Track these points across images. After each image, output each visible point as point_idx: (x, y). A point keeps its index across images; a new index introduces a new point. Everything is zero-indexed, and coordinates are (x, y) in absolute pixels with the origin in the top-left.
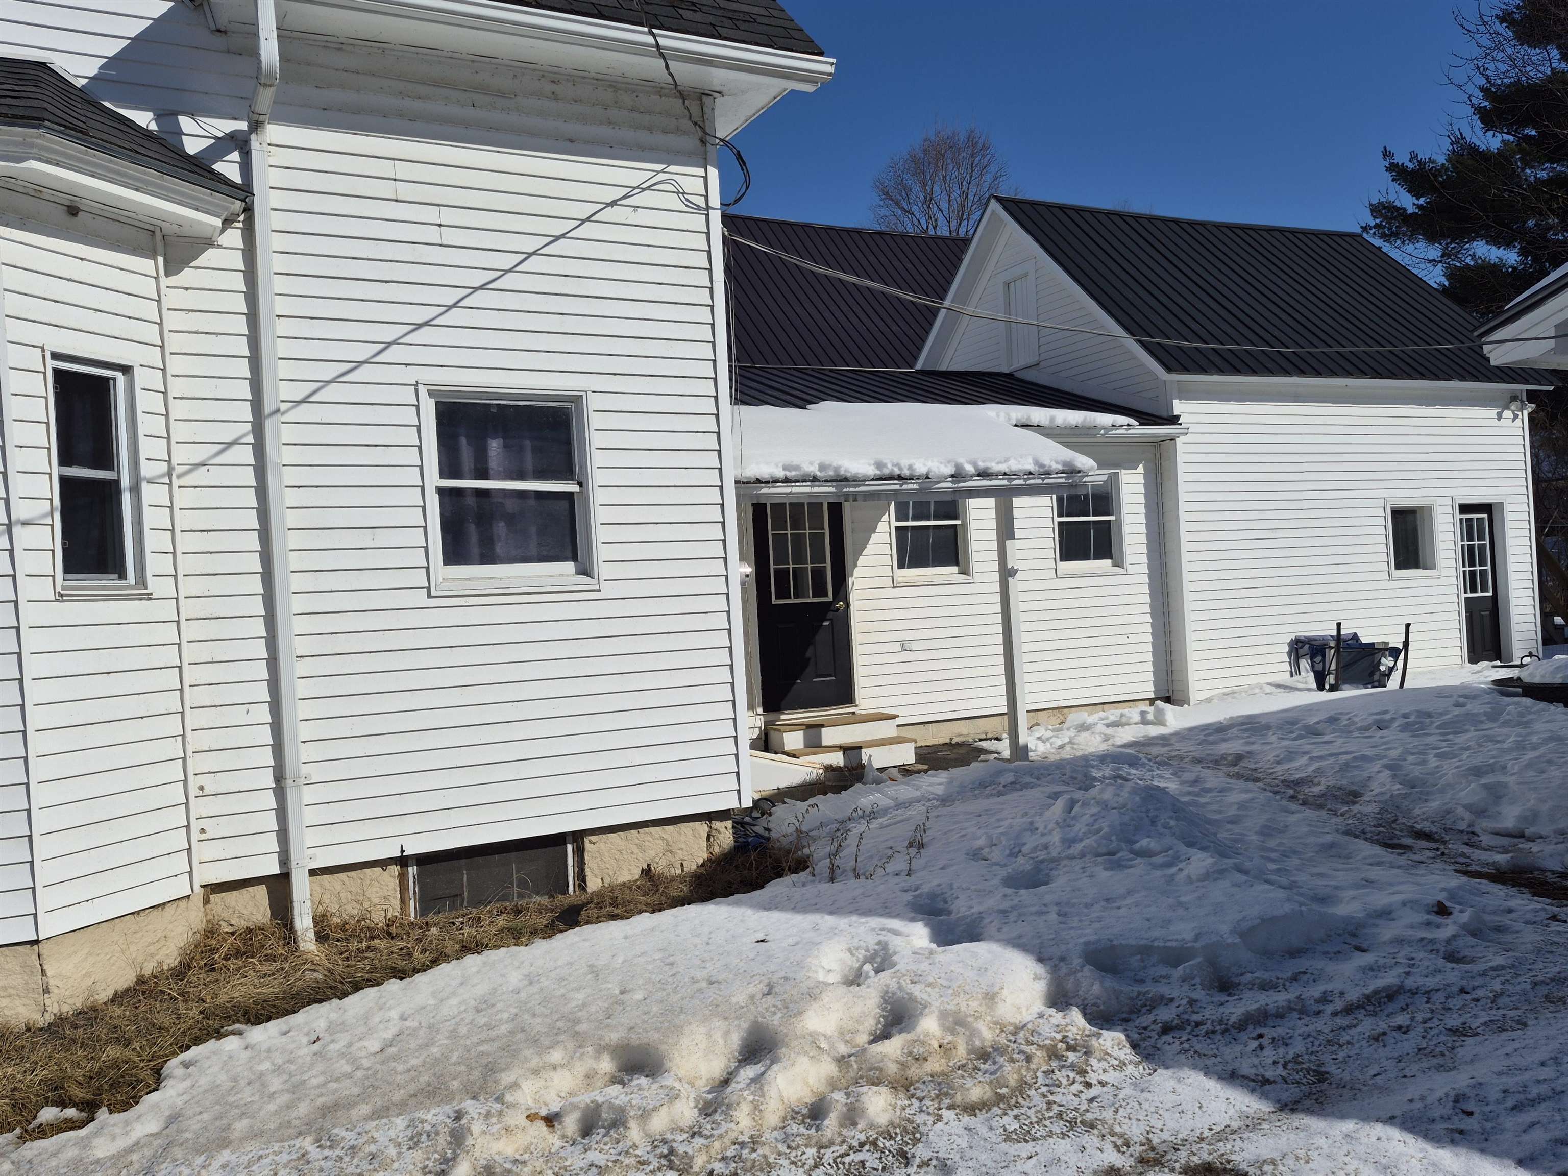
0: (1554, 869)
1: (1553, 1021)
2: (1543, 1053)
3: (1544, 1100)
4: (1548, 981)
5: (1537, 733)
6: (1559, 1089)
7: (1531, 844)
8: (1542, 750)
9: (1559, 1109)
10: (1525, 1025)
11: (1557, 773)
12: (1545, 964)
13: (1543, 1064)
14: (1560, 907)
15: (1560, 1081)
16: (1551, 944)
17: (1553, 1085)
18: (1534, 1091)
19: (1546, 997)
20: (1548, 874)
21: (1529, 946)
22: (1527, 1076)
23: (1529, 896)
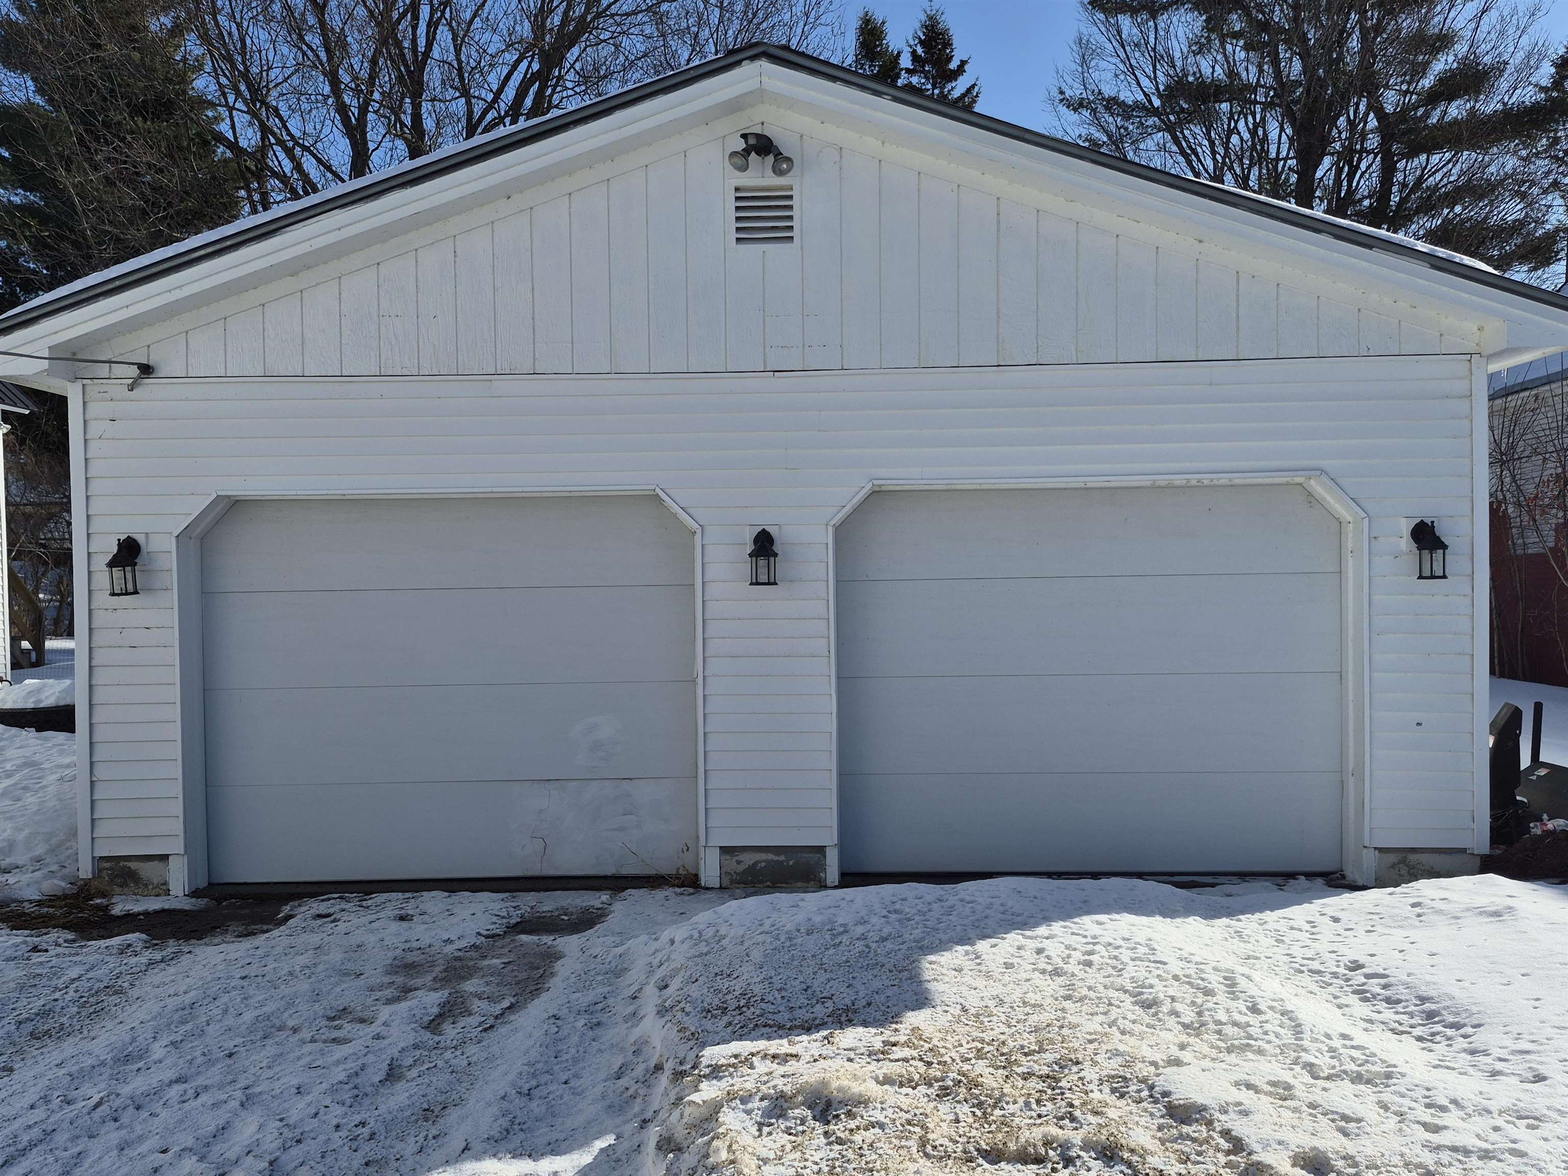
0: (32, 898)
1: (40, 1058)
2: (32, 1096)
3: (35, 1145)
4: (33, 1016)
5: (11, 759)
6: (50, 1128)
7: (7, 876)
8: (17, 777)
9: (51, 1150)
10: (11, 1070)
11: (33, 799)
12: (29, 1000)
13: (32, 1107)
14: (39, 936)
15: (51, 1120)
16: (34, 977)
17: (44, 1127)
18: (25, 1138)
19: (31, 1034)
20: (25, 904)
21: (12, 985)
22: (17, 1124)
23: (8, 931)
